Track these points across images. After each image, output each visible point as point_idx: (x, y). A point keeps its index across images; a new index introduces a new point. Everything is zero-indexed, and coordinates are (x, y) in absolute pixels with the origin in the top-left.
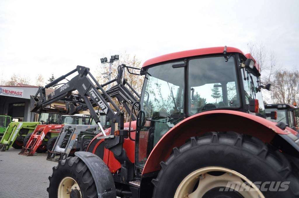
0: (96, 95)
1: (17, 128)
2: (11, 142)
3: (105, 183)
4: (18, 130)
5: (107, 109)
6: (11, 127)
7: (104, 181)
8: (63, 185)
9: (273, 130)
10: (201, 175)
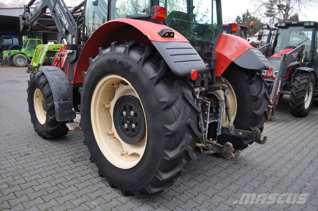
0: (60, 11)
1: (44, 51)
2: (39, 64)
3: (62, 94)
4: (45, 52)
5: (68, 24)
6: (39, 50)
7: (61, 92)
8: (38, 97)
9: (148, 37)
10: (113, 84)
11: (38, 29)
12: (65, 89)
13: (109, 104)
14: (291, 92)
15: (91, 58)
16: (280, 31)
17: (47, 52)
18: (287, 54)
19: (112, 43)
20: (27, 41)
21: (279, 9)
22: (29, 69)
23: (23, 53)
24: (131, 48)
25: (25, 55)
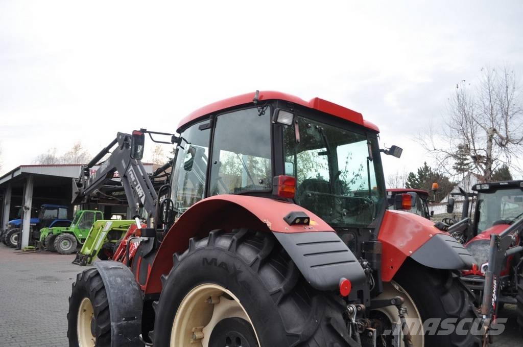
0: (134, 177)
1: (104, 230)
2: (95, 252)
3: (125, 308)
4: (105, 233)
5: (144, 196)
6: (97, 228)
7: (124, 305)
8: (85, 311)
9: (268, 225)
10: (210, 298)
11: (98, 200)
12: (131, 300)
13: (201, 330)
14: (518, 300)
15: (176, 254)
16: (483, 196)
17: (109, 231)
18: (500, 235)
19: (211, 233)
20: (80, 214)
21: (475, 162)
22: (77, 258)
23: (71, 233)
24: (241, 242)
25: (74, 236)
